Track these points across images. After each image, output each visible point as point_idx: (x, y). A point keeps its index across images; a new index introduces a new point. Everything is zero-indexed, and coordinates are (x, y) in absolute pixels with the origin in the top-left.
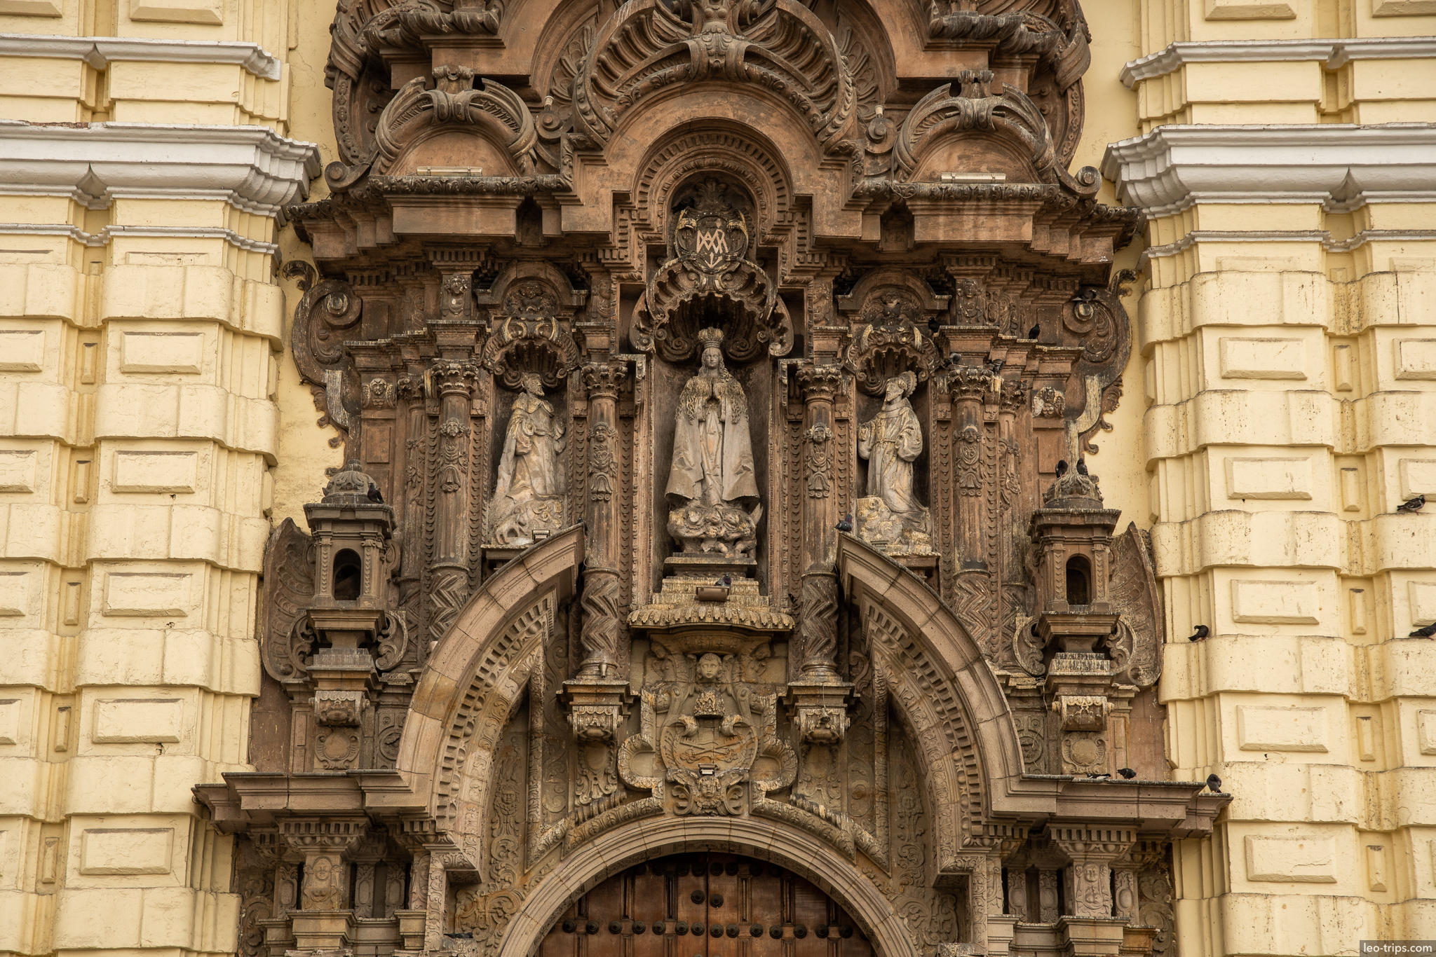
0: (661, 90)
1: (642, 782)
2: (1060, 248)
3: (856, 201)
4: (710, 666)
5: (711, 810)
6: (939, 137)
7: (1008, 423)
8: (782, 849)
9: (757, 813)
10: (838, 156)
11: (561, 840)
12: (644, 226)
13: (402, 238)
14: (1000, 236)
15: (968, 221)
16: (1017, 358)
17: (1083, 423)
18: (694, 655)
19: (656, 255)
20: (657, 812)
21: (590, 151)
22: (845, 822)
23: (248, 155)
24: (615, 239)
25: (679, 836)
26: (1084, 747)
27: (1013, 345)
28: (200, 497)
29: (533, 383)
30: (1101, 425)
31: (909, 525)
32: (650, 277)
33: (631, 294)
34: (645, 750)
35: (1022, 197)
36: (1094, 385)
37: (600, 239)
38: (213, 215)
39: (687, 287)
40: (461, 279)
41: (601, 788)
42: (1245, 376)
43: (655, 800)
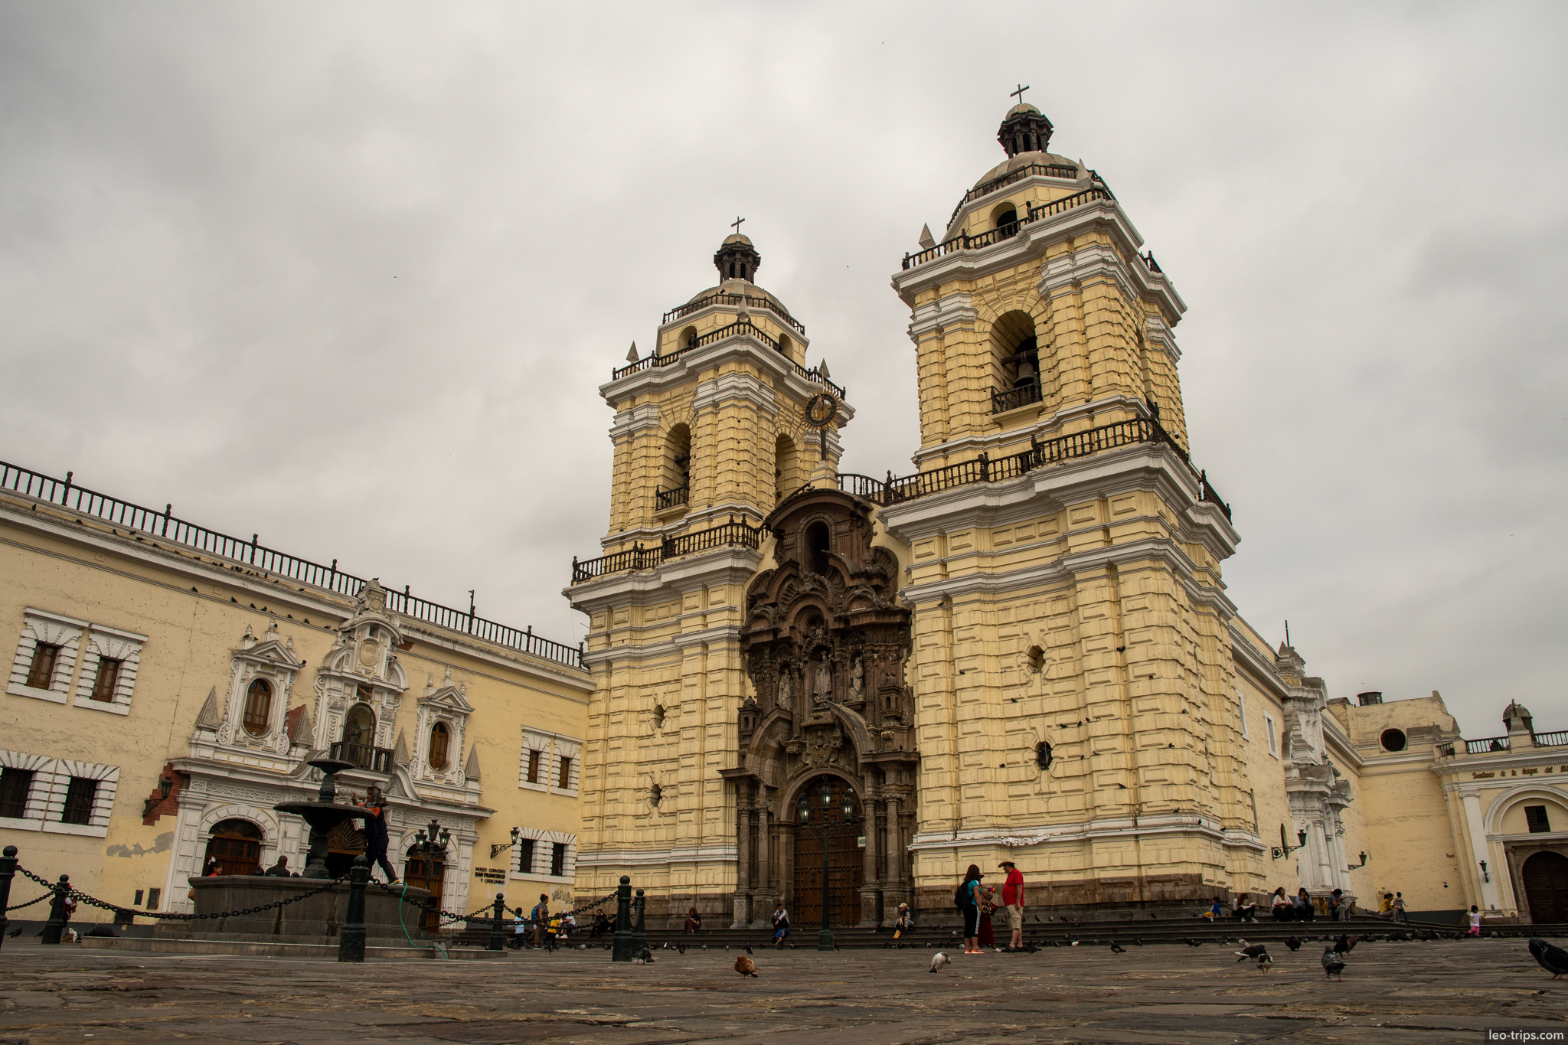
0: (796, 602)
1: (807, 762)
2: (886, 621)
3: (836, 619)
4: (819, 734)
5: (822, 767)
6: (852, 601)
7: (883, 664)
8: (837, 774)
9: (832, 766)
10: (831, 610)
11: (792, 777)
12: (800, 632)
13: (754, 644)
14: (868, 622)
15: (861, 619)
16: (883, 648)
17: (903, 661)
18: (816, 731)
19: (805, 637)
20: (811, 769)
21: (783, 618)
22: (847, 767)
23: (727, 631)
24: (793, 636)
25: (817, 773)
26: (889, 743)
27: (880, 646)
28: (724, 708)
29: (786, 671)
30: (907, 660)
31: (859, 693)
32: (804, 642)
33: (801, 647)
34: (808, 755)
35: (870, 612)
36: (905, 651)
37: (789, 638)
38: (724, 645)
39: (815, 643)
40: (767, 651)
41: (800, 764)
42: (925, 646)
43: (810, 766)
